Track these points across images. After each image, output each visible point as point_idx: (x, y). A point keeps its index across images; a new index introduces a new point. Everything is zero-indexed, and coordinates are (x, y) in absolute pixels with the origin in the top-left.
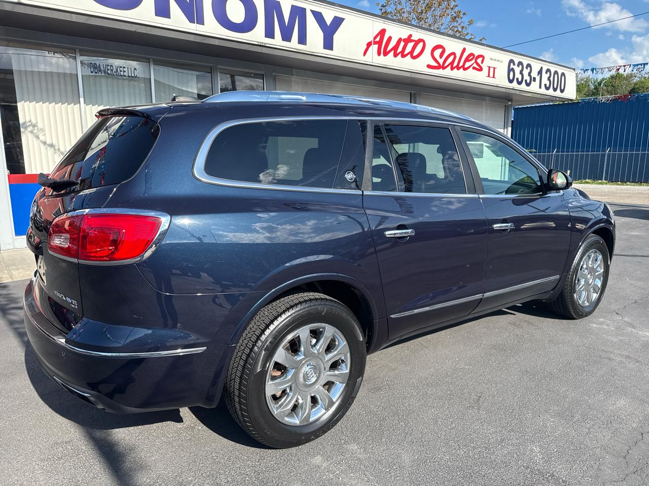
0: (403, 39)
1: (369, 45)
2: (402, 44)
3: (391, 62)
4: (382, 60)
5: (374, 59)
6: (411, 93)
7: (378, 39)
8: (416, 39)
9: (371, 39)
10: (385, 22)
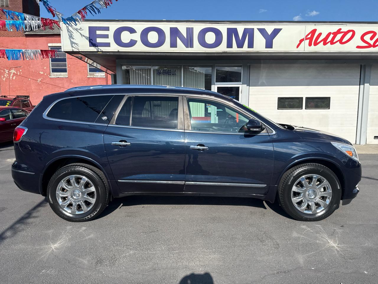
0: (332, 33)
1: (301, 41)
2: (332, 36)
3: (321, 48)
4: (313, 49)
5: (306, 48)
6: (361, 65)
7: (309, 36)
8: (346, 31)
9: (303, 37)
10: (316, 25)
